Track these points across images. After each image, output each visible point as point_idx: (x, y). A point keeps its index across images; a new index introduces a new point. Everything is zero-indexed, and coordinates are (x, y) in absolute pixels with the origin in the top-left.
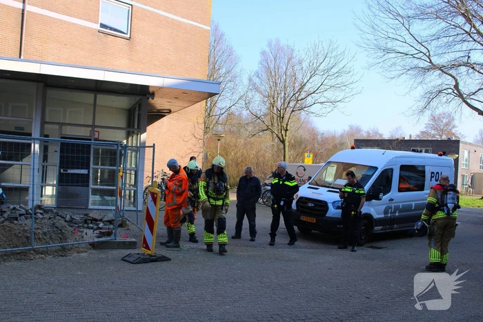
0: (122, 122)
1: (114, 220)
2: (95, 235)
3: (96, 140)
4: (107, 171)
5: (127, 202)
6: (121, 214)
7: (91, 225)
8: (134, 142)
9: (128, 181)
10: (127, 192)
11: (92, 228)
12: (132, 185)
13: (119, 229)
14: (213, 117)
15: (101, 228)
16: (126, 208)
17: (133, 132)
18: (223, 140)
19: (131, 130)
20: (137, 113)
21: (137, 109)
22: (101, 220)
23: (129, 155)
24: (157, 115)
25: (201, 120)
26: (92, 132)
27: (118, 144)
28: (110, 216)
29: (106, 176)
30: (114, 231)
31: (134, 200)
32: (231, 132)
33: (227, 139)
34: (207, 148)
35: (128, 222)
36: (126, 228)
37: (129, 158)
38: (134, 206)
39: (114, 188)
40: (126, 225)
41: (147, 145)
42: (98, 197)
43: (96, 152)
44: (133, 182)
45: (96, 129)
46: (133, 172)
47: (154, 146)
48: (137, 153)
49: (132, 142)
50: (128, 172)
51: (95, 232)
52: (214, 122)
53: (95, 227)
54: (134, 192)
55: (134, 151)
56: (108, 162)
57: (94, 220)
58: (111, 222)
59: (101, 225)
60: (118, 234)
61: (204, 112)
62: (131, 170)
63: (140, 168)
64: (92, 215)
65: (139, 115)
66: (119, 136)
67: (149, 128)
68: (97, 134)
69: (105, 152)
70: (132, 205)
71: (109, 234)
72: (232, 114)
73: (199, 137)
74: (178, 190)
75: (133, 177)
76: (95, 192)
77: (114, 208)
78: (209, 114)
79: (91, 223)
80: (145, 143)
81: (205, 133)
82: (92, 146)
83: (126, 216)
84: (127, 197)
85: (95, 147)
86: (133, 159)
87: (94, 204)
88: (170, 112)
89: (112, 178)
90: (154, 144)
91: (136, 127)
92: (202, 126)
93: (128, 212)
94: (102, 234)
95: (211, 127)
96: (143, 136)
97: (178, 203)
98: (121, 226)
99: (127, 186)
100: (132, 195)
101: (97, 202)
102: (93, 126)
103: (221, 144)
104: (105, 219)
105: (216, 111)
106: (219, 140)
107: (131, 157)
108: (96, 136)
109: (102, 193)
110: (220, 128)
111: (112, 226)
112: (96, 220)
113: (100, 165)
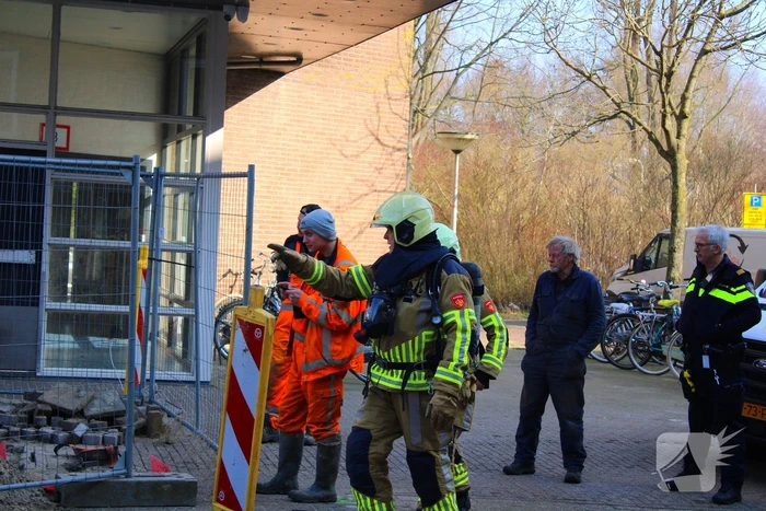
0: (143, 97)
1: (121, 414)
2: (62, 461)
3: (62, 152)
4: (97, 253)
5: (161, 353)
6: (146, 393)
7: (49, 430)
8: (185, 160)
9: (164, 287)
10: (163, 323)
11: (51, 439)
12: (178, 301)
13: (139, 443)
14: (437, 77)
15: (81, 440)
16: (159, 375)
17: (180, 129)
18: (469, 152)
19: (173, 121)
20: (191, 64)
21: (193, 52)
22: (80, 413)
23: (167, 201)
24: (257, 72)
25: (399, 88)
26: (50, 127)
27: (133, 165)
28: (110, 400)
29: (95, 270)
30: (122, 449)
31: (185, 345)
32: (495, 126)
33: (487, 147)
34: (418, 178)
35: (166, 420)
36: (163, 438)
37: (167, 212)
38: (186, 368)
39: (125, 309)
40: (162, 428)
41: (225, 169)
42: (68, 338)
43: (62, 192)
44: (180, 291)
45: (61, 120)
46: (181, 258)
47: (250, 174)
48: (191, 194)
49: (180, 158)
50: (165, 256)
51: (62, 451)
52: (442, 91)
53: (62, 435)
54: (186, 321)
55: (182, 188)
56: (100, 227)
57: (58, 414)
58: (111, 419)
59: (81, 429)
60: (136, 459)
61: (407, 60)
62: (173, 252)
63: (204, 245)
64: (50, 396)
65: (198, 73)
66: (135, 141)
67: (231, 114)
68: (62, 133)
69: (91, 193)
70: (177, 365)
71: (107, 458)
72: (498, 65)
73: (392, 144)
74: (338, 317)
75: (181, 272)
76: (59, 321)
77: (121, 373)
78: (423, 68)
79: (49, 423)
80: (218, 163)
81: (414, 128)
82: (49, 175)
83: (160, 401)
84: (163, 339)
85: (59, 176)
86: (180, 213)
87: (57, 362)
88: (298, 60)
89: (114, 276)
90: (251, 168)
91: (189, 112)
92: (404, 108)
93: (169, 388)
94: (83, 460)
95: (431, 108)
96: (214, 142)
97: (338, 360)
98: (143, 431)
99: (163, 302)
100: (179, 331)
101: (65, 356)
102: (52, 109)
103: (464, 162)
104: (94, 410)
105: (447, 57)
106: (457, 152)
107: (175, 208)
108: (61, 142)
109: (81, 325)
110: (459, 112)
111: (114, 434)
112: (65, 414)
113: (72, 234)
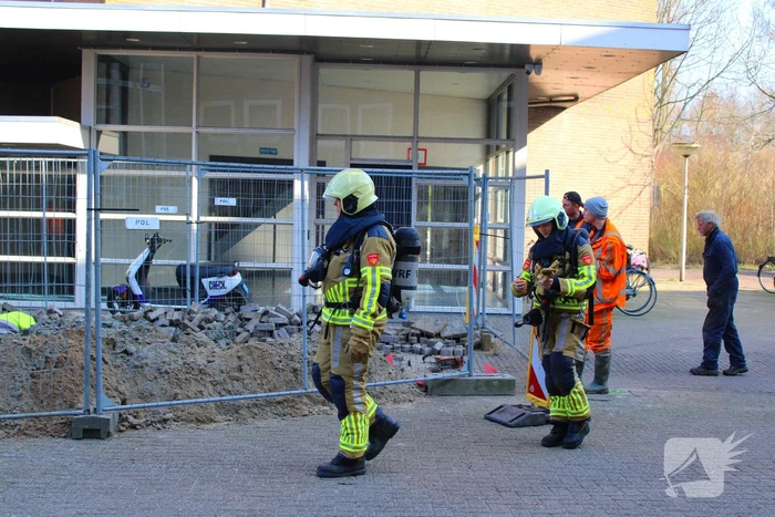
0: (474, 128)
1: (464, 335)
2: (428, 366)
3: (422, 166)
4: (446, 232)
5: (489, 296)
6: (480, 322)
7: (418, 346)
8: (501, 169)
9: (489, 252)
10: (489, 276)
11: (420, 352)
12: (499, 261)
13: (476, 354)
14: (671, 106)
15: (439, 353)
16: (488, 310)
17: (498, 148)
18: (694, 157)
19: (493, 143)
20: (504, 105)
21: (505, 97)
22: (438, 335)
23: (490, 196)
24: (548, 108)
25: (645, 114)
26: (414, 150)
27: (469, 173)
28: (456, 327)
29: (445, 243)
30: (466, 359)
31: (504, 290)
32: (712, 137)
33: (707, 152)
34: (658, 175)
35: (493, 340)
36: (492, 352)
37: (490, 203)
38: (506, 306)
39: (467, 267)
40: (492, 346)
41: (528, 174)
42: (428, 286)
43: (422, 193)
44: (500, 255)
45: (421, 145)
46: (500, 233)
47: (546, 176)
48: (506, 191)
49: (499, 167)
50: (489, 232)
51: (427, 360)
52: (674, 115)
53: (427, 349)
54: (505, 274)
55: (501, 187)
56: (447, 213)
57: (424, 335)
58: (458, 339)
59: (439, 345)
60: (474, 365)
61: (650, 95)
62: (495, 229)
63: (515, 224)
64: (421, 324)
65: (509, 109)
66: (467, 157)
67: (532, 137)
68: (422, 154)
69: (442, 192)
70: (499, 304)
71: (456, 364)
72: (713, 95)
73: (640, 152)
74: (607, 271)
75: (500, 241)
76: (424, 275)
77: (464, 309)
78: (661, 101)
79: (419, 341)
80: (524, 169)
81: (656, 141)
82: (414, 180)
83: (489, 327)
84: (490, 287)
85: (420, 181)
86: (499, 203)
87: (422, 302)
88: (575, 99)
89: (458, 246)
90: (547, 171)
91: (504, 136)
92: (649, 128)
93: (494, 319)
94: (442, 365)
95: (667, 127)
96: (521, 157)
97: (608, 299)
98: (479, 347)
99: (489, 262)
100: (500, 281)
101: (427, 299)
102: (415, 139)
103: (691, 163)
104: (447, 333)
105: (678, 92)
106: (686, 156)
107: (496, 200)
108: (421, 160)
109: (438, 278)
110: (686, 129)
111: (460, 348)
112: (429, 336)
113: (429, 219)
